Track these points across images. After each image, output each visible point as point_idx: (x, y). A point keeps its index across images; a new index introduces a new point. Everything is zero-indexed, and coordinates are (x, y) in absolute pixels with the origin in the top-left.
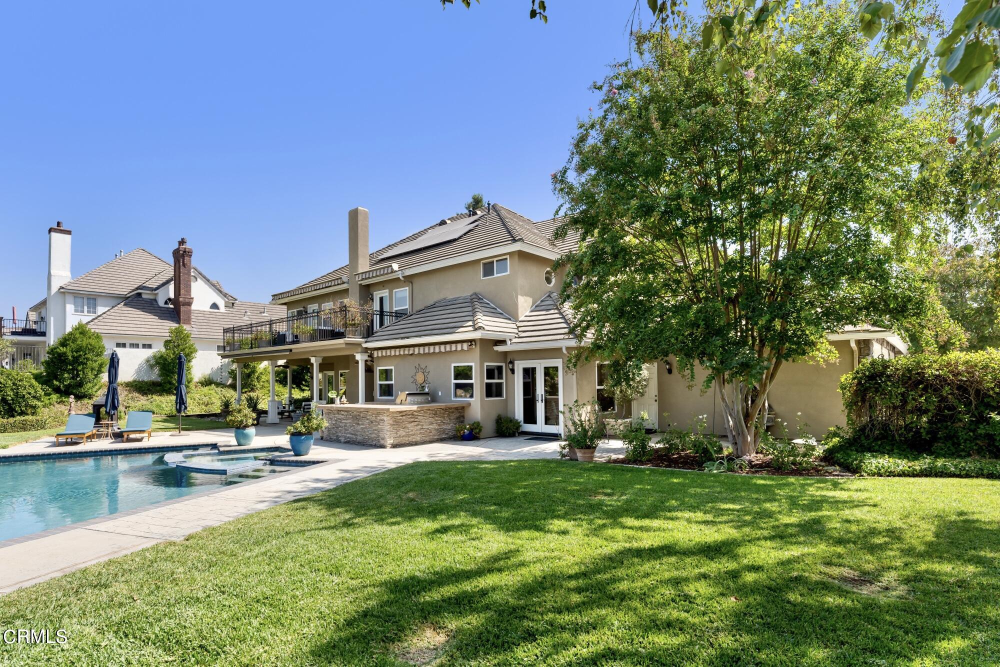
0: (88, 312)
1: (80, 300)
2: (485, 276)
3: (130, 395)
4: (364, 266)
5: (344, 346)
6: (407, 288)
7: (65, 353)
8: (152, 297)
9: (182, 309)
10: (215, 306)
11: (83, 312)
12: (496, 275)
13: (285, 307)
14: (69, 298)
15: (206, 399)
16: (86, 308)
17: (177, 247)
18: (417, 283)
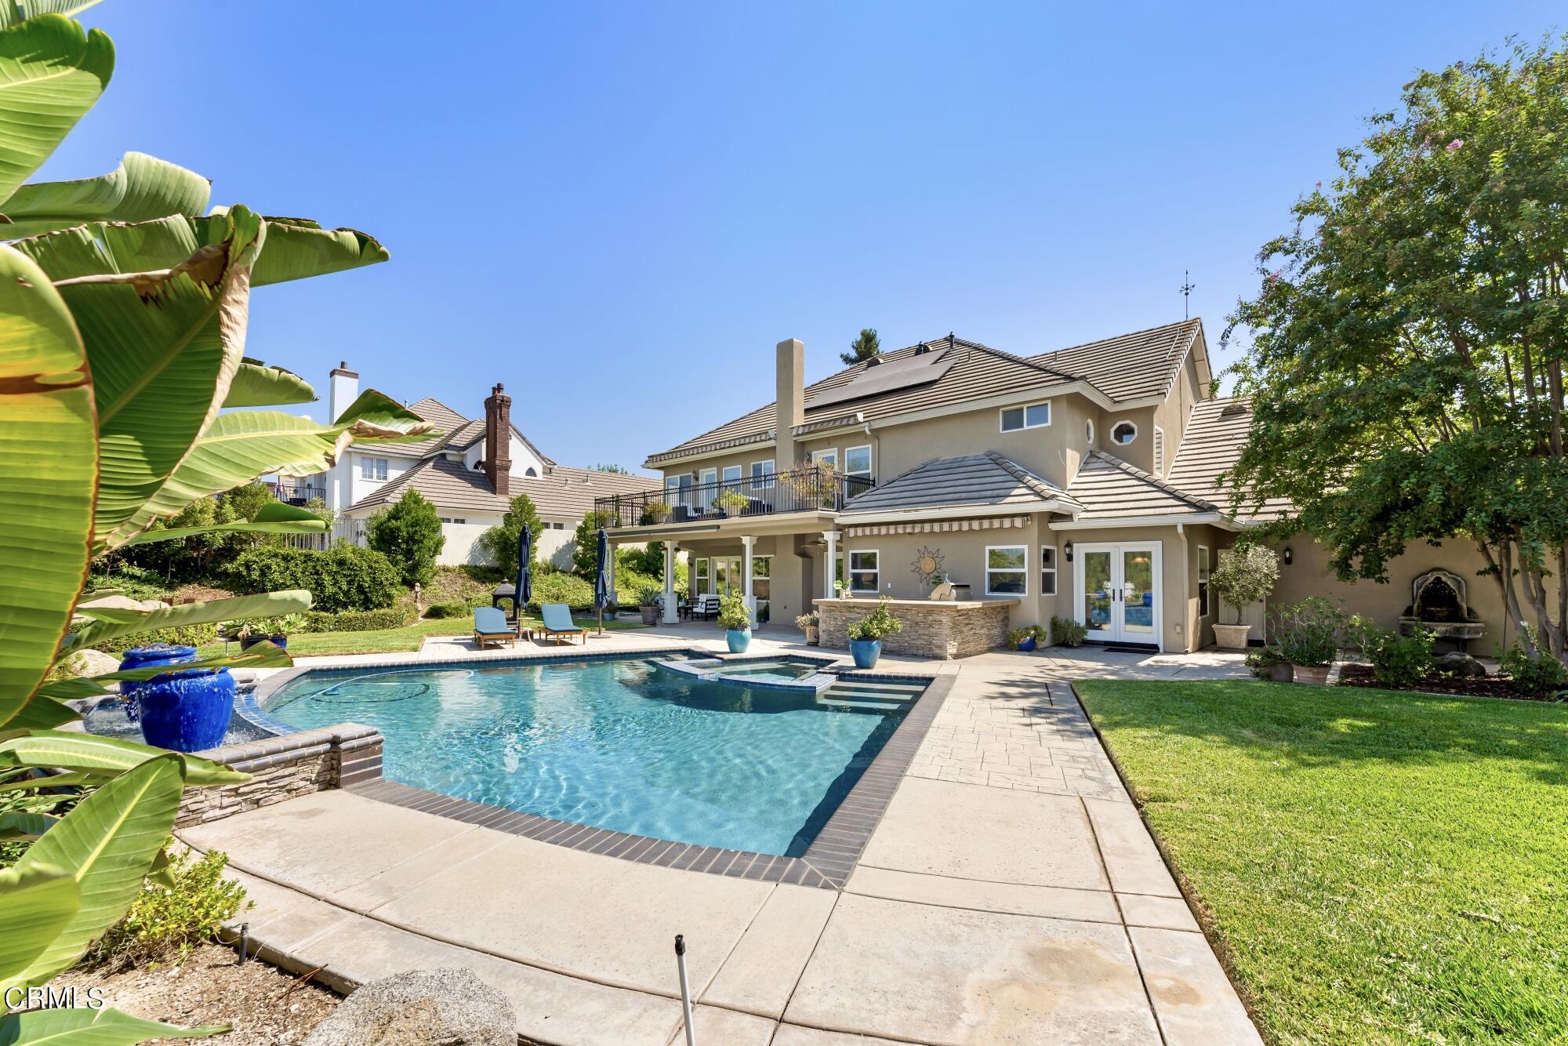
0: (379, 478)
1: (368, 462)
2: (1005, 428)
3: (468, 584)
4: (799, 419)
5: (816, 521)
6: (870, 446)
7: (398, 529)
8: (457, 459)
9: (499, 474)
10: (531, 472)
11: (371, 477)
12: (1026, 427)
13: (661, 473)
14: (356, 458)
15: (554, 591)
16: (375, 470)
17: (491, 395)
18: (887, 441)
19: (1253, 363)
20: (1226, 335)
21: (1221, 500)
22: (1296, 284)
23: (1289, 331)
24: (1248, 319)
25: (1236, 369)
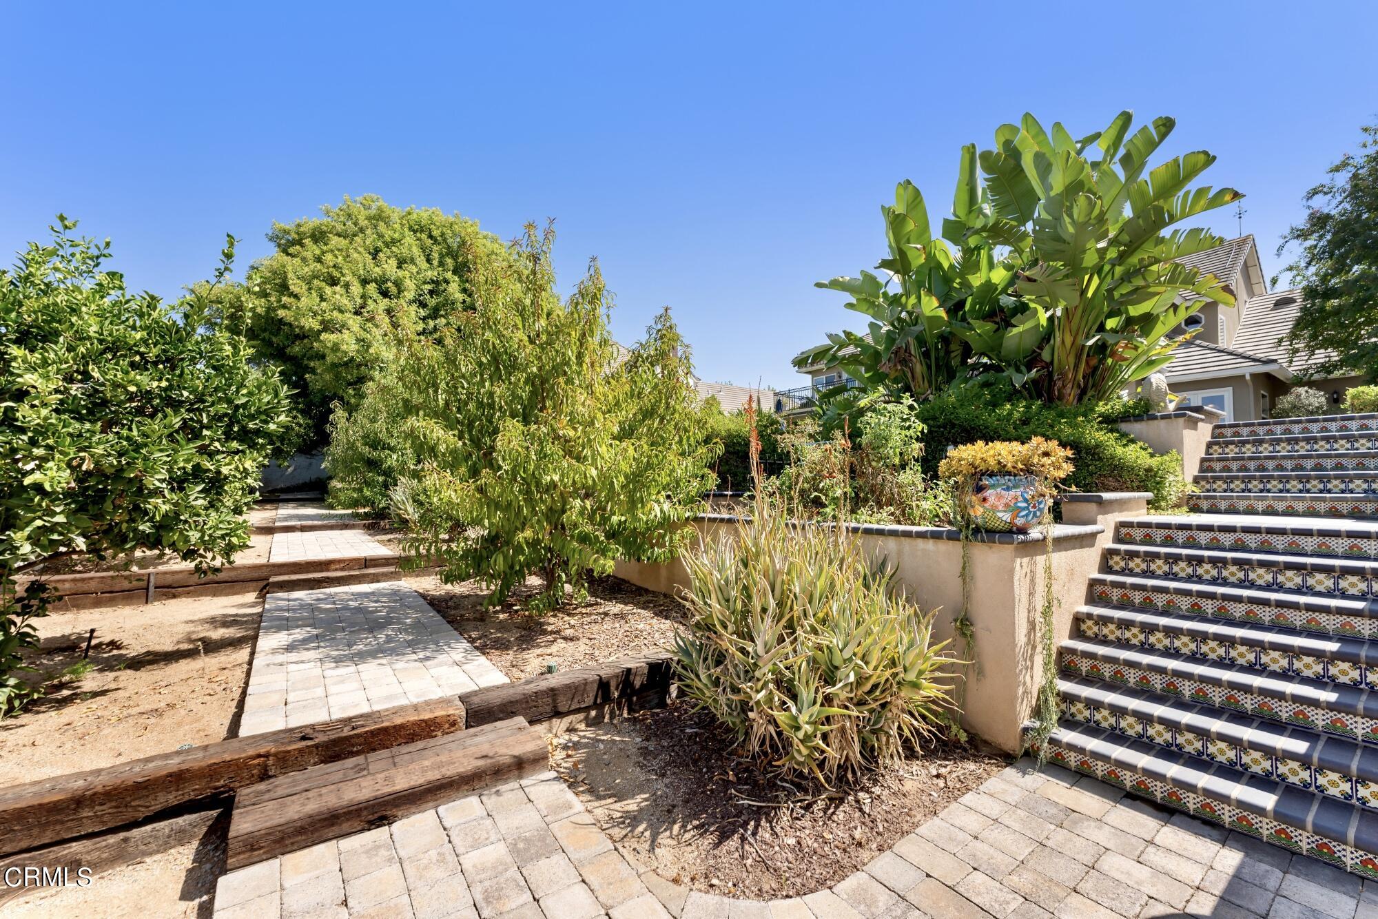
19: (1303, 264)
20: (1281, 248)
21: (1281, 356)
22: (1333, 213)
23: (1329, 242)
24: (1298, 237)
25: (1290, 269)
